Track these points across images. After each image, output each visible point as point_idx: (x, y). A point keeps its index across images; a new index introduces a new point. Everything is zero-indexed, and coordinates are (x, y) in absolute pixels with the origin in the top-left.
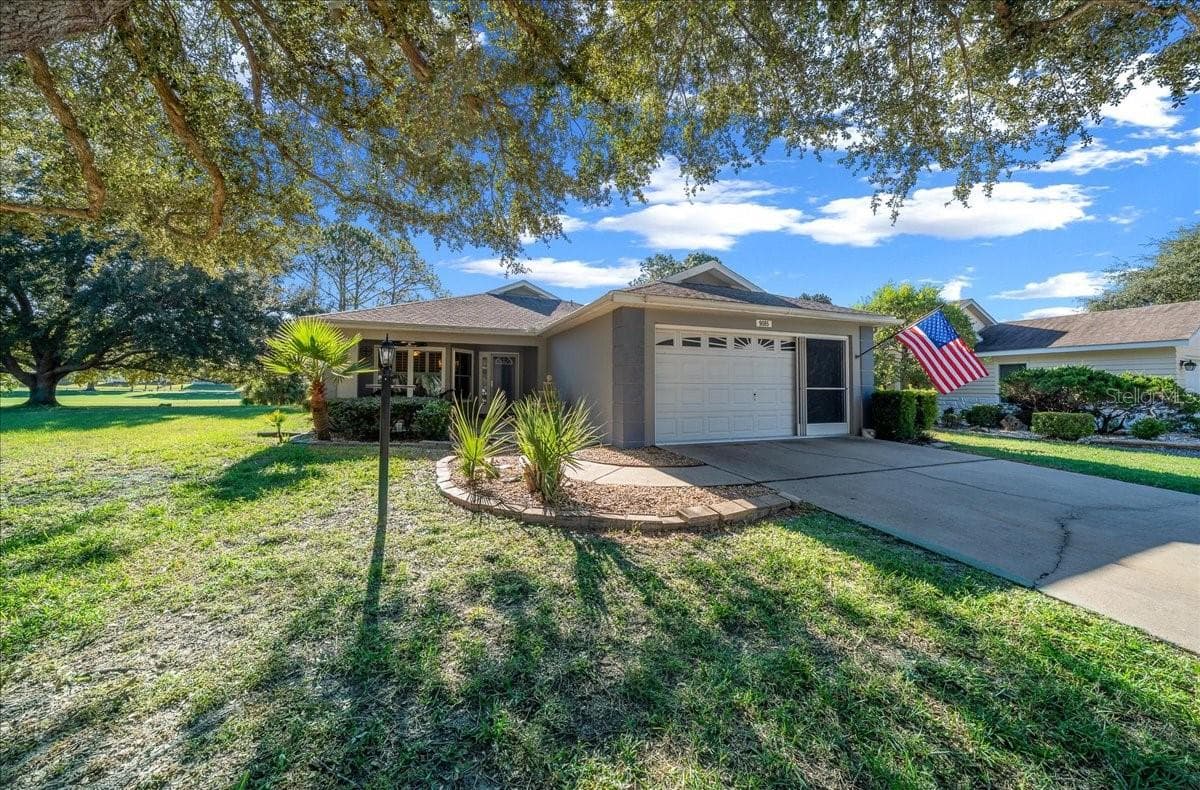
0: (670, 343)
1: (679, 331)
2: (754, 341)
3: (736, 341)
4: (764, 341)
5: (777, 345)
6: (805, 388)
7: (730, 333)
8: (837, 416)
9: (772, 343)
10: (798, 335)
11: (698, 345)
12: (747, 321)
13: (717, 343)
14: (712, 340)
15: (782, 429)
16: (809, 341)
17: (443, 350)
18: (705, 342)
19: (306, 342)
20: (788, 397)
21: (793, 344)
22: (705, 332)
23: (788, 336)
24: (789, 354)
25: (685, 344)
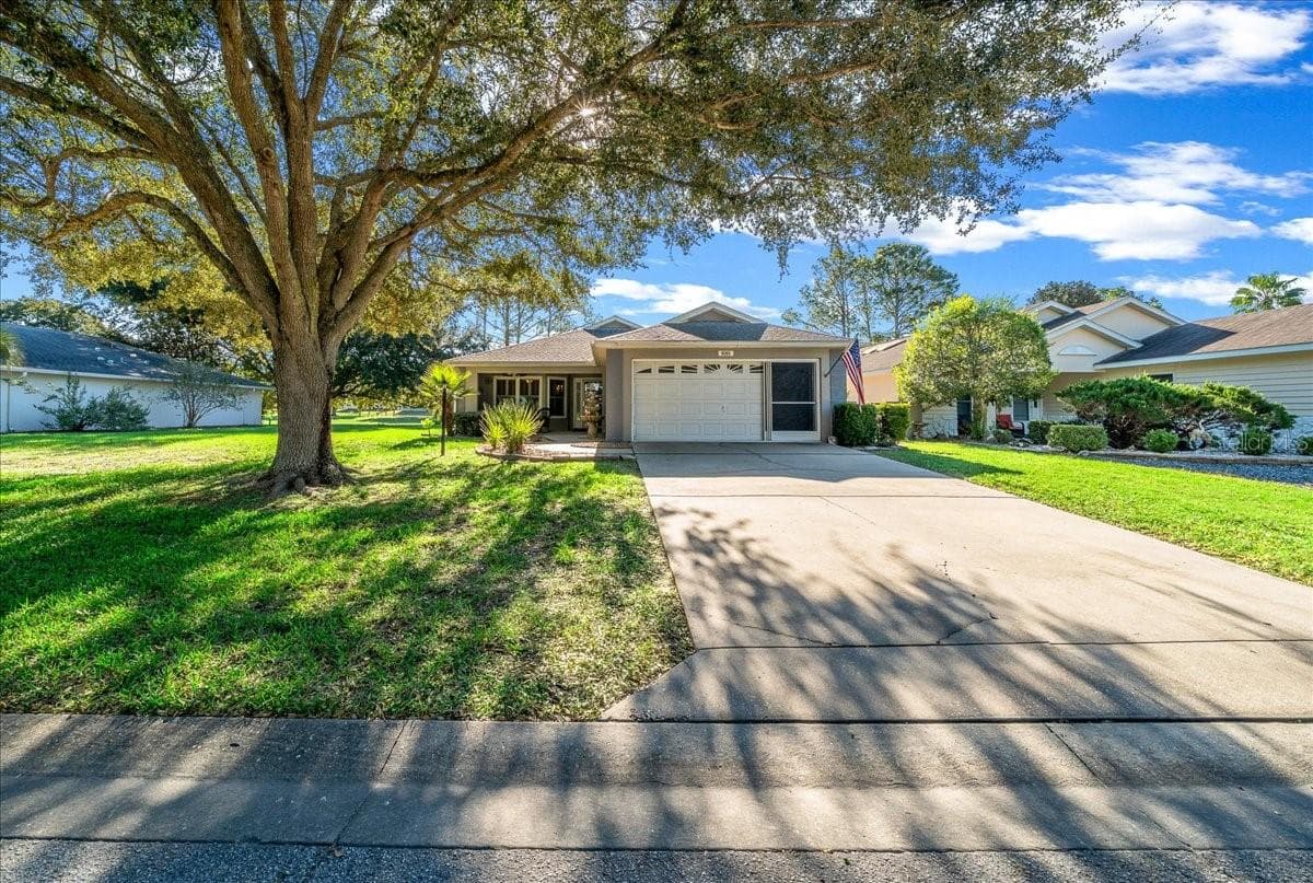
0: (649, 371)
1: (655, 363)
2: (724, 367)
3: (706, 367)
4: (733, 367)
5: (746, 368)
6: (771, 402)
7: (701, 362)
8: (808, 425)
9: (741, 367)
10: (765, 360)
11: (673, 372)
12: (713, 353)
13: (686, 369)
14: (683, 367)
15: (753, 434)
16: (774, 365)
17: (540, 378)
18: (678, 369)
19: (439, 378)
20: (757, 408)
21: (762, 367)
22: (678, 363)
23: (757, 362)
24: (758, 376)
25: (660, 371)
